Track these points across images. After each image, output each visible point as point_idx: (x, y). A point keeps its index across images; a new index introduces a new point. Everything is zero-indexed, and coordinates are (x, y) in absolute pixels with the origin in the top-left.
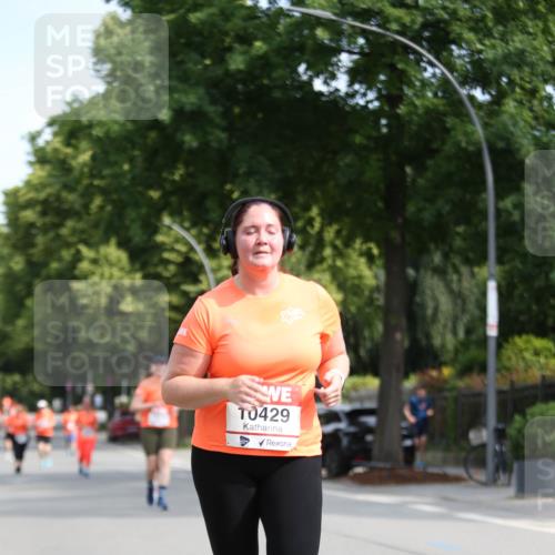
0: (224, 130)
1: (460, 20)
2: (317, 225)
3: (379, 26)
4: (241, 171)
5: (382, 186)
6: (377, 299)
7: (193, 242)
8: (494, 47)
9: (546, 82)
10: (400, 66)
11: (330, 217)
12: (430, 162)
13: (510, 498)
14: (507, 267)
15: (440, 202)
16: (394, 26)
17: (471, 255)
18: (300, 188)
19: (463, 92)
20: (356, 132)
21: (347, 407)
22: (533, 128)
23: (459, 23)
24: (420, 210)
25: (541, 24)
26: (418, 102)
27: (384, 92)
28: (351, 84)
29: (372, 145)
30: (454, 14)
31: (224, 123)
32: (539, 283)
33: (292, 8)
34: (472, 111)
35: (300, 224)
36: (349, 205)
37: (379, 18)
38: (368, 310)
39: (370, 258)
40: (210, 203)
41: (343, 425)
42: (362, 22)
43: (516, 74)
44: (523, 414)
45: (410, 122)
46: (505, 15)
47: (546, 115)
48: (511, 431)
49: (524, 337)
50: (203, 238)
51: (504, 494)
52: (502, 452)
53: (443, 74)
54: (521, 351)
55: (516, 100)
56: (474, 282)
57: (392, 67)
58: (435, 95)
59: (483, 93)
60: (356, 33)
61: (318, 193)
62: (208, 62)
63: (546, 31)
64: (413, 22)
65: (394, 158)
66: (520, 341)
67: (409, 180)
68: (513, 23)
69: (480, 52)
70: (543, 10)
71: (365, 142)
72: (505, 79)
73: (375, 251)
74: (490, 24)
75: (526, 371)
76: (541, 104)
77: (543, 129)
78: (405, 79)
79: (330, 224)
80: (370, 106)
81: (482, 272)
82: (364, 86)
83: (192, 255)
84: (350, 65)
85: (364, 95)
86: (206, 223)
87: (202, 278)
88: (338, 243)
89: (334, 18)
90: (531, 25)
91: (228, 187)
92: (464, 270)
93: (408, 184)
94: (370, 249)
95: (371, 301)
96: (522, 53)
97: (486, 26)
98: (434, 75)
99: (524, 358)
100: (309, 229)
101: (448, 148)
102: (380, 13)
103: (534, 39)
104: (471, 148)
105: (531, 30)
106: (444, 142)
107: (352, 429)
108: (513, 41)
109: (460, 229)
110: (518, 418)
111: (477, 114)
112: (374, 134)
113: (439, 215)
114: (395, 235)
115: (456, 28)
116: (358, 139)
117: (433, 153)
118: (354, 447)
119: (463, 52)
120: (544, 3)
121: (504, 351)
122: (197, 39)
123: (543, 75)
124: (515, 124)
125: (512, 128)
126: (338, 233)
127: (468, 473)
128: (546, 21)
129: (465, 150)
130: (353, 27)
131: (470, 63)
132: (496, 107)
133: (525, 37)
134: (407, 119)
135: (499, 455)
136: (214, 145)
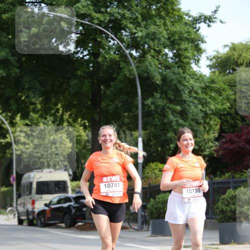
0: (18, 68)
1: (126, 19)
2: (61, 112)
3: (89, 21)
4: (26, 87)
5: (90, 94)
6: (88, 146)
7: (4, 120)
8: (141, 31)
9: (165, 47)
10: (98, 40)
11: (66, 108)
12: (112, 83)
13: (149, 236)
14: (147, 132)
15: (117, 102)
16: (96, 21)
17: (131, 126)
18: (53, 95)
19: (128, 52)
20: (79, 69)
21: (74, 195)
22: (159, 68)
23: (125, 20)
24: (108, 105)
25: (163, 21)
26: (106, 56)
27: (91, 52)
28: (76, 48)
29: (86, 75)
30: (123, 16)
31: (18, 65)
32: (163, 138)
33: (49, 13)
34: (131, 60)
35: (53, 111)
36: (75, 103)
37: (89, 17)
38: (84, 151)
39: (85, 127)
40: (12, 102)
41: (72, 204)
42: (81, 20)
43: (151, 43)
44: (155, 199)
45: (103, 65)
46: (147, 17)
47: (165, 62)
48: (149, 206)
49: (155, 163)
50: (8, 118)
51: (146, 235)
52: (145, 215)
53: (118, 43)
54: (153, 170)
55: (151, 56)
56: (132, 138)
57: (95, 40)
58: (115, 53)
59: (136, 53)
60: (79, 25)
61: (61, 98)
62: (10, 37)
63: (165, 24)
64: (105, 19)
65: (95, 82)
66: (153, 165)
67: (102, 92)
68: (150, 20)
69: (135, 33)
70: (164, 15)
71: (83, 74)
72: (146, 46)
73: (87, 124)
74: (140, 21)
75: (156, 178)
76: (162, 57)
77: (164, 69)
78: (101, 46)
79: (66, 112)
80: (85, 58)
81: (136, 134)
82: (82, 49)
83: (3, 125)
84: (76, 39)
85: (82, 53)
86: (10, 111)
87: (7, 136)
88: (70, 120)
89: (68, 17)
90: (158, 22)
91: (20, 94)
92: (128, 132)
93: (102, 93)
94: (85, 123)
95: (85, 147)
96: (154, 33)
97: (138, 22)
98: (114, 44)
99: (155, 173)
100: (57, 114)
101: (121, 77)
102: (90, 15)
103: (160, 28)
104: (131, 77)
105: (158, 24)
106: (118, 75)
107: (77, 205)
108: (150, 29)
109: (126, 114)
110: (152, 200)
111: (133, 62)
112: (87, 71)
113: (117, 108)
114: (96, 117)
115: (124, 22)
116: (79, 73)
117: (114, 79)
118: (78, 213)
119: (127, 34)
120: (164, 12)
121: (146, 170)
122: (6, 26)
123: (163, 44)
124: (151, 66)
125: (150, 68)
126: (70, 115)
127: (129, 225)
128: (165, 20)
129: (128, 78)
130: (77, 22)
131: (130, 38)
132: (142, 58)
133: (156, 26)
134: (102, 63)
135: (144, 217)
136: (13, 75)
